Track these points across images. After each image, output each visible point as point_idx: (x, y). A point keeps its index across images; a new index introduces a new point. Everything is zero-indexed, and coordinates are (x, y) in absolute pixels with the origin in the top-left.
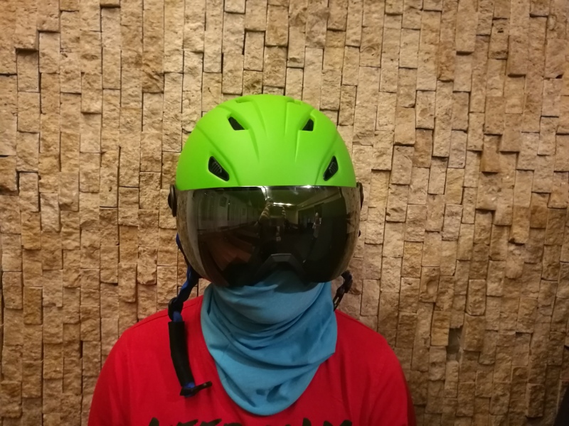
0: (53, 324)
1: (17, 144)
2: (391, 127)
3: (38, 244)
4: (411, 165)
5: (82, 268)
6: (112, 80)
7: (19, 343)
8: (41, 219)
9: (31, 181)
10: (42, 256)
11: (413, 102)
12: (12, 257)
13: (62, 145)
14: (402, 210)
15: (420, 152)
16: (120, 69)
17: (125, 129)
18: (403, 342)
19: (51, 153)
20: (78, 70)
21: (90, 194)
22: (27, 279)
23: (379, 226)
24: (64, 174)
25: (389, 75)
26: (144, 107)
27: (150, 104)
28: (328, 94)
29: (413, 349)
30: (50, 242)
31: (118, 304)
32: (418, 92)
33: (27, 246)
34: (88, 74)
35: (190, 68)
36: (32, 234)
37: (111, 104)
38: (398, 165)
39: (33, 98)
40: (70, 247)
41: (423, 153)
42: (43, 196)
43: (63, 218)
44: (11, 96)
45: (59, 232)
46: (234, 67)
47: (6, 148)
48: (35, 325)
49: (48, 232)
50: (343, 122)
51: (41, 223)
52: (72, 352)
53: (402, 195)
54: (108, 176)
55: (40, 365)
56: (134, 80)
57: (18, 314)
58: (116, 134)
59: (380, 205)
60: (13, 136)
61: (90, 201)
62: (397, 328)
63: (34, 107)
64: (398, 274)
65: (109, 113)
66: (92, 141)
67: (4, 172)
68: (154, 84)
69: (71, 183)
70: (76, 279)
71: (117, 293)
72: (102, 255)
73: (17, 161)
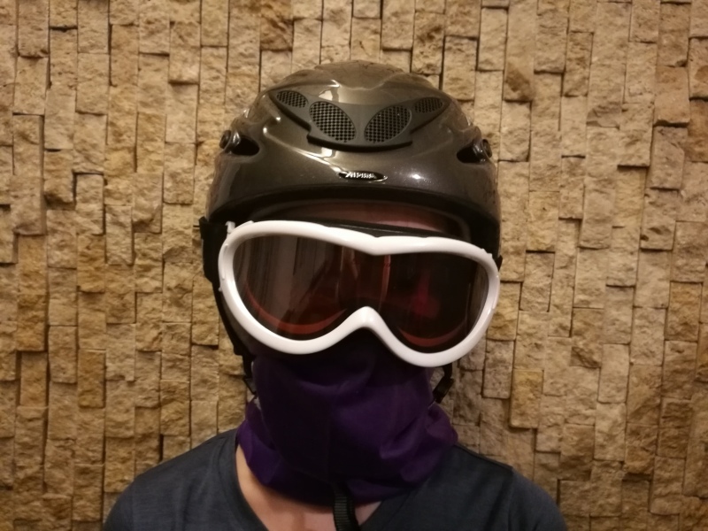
0: (121, 408)
1: (75, 131)
2: (648, 97)
3: (100, 284)
4: (682, 157)
5: (164, 322)
6: (216, 33)
7: (69, 436)
8: (106, 246)
9: (93, 188)
10: (107, 302)
11: (683, 58)
12: (64, 304)
13: (140, 132)
14: (667, 230)
15: (696, 136)
16: (227, 15)
17: (234, 107)
18: (670, 447)
19: (123, 144)
20: (165, 18)
21: (179, 207)
22: (84, 337)
23: (630, 257)
24: (141, 176)
25: (645, 14)
26: (262, 72)
27: (272, 68)
28: (546, 48)
29: (685, 459)
30: (118, 281)
31: (218, 379)
32: (693, 41)
33: (86, 287)
34: (180, 23)
35: (333, 12)
36: (91, 268)
37: (212, 68)
38: (661, 158)
39: (99, 61)
40: (148, 290)
41: (701, 138)
42: (110, 209)
43: (139, 244)
44: (69, 61)
45: (131, 266)
46: (401, 8)
47: (59, 138)
48: (93, 408)
49: (116, 265)
50: (571, 90)
51: (106, 252)
52: (147, 451)
53: (668, 206)
54: (207, 179)
55: (100, 471)
56: (248, 32)
57: (70, 391)
58: (220, 114)
59: (630, 223)
60: (69, 119)
61: (178, 217)
62: (658, 424)
63: (101, 75)
64: (660, 335)
65: (210, 82)
66: (184, 126)
67: (56, 174)
68: (279, 36)
69: (150, 190)
70: (155, 339)
71: (217, 361)
72: (195, 301)
73: (75, 157)
